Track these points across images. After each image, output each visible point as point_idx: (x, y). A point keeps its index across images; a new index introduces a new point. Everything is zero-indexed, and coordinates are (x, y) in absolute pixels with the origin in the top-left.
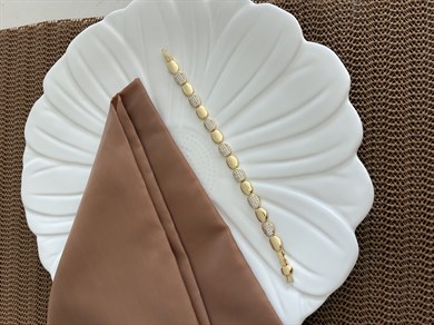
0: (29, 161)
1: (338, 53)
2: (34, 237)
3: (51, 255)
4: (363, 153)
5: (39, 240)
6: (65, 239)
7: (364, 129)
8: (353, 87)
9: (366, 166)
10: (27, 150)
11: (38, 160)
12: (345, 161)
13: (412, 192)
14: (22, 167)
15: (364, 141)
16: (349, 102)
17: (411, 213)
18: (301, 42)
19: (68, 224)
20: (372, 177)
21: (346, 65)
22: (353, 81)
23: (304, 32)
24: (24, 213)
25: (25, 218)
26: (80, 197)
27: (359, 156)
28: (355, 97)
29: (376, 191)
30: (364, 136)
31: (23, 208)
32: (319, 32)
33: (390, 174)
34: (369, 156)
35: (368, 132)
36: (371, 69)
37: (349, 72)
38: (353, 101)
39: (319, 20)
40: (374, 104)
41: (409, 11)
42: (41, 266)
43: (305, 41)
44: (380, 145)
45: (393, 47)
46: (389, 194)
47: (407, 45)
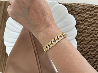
0: (6, 30)
1: (74, 17)
2: (5, 46)
3: (9, 51)
5: (6, 47)
6: (12, 48)
7: (77, 33)
8: (76, 24)
9: (77, 41)
10: (6, 27)
11: (8, 30)
12: (73, 39)
13: (85, 47)
14: (4, 31)
15: (77, 36)
16: (75, 28)
17: (84, 51)
18: (67, 13)
19: (13, 44)
21: (76, 20)
22: (77, 23)
23: (68, 11)
24: (4, 41)
25: (4, 42)
26: (16, 39)
27: (76, 38)
28: (77, 26)
30: (77, 34)
31: (3, 40)
32: (71, 12)
33: (81, 43)
34: (78, 39)
35: (78, 34)
36: (81, 21)
37: (76, 21)
38: (76, 27)
39: (72, 9)
40: (80, 28)
41: (90, 10)
42: (6, 52)
43: (68, 13)
44: (80, 37)
45: (86, 17)
46: (80, 47)
47: (89, 17)
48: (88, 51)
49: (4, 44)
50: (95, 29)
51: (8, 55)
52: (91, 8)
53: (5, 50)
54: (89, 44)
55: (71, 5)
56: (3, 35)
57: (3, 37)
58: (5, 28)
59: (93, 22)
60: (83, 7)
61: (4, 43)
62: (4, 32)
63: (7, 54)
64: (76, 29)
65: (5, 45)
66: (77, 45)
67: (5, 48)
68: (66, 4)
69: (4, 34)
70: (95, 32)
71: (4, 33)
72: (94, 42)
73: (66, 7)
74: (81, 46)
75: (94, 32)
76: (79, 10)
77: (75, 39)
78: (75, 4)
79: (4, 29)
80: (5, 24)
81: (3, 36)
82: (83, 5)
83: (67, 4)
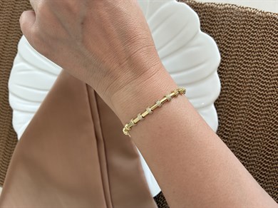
0: (18, 63)
1: (217, 43)
2: (10, 111)
3: (21, 123)
4: (217, 104)
5: (15, 113)
6: (32, 116)
7: (221, 90)
8: (221, 65)
9: (217, 112)
10: (18, 55)
11: (22, 64)
12: (206, 106)
13: (238, 132)
14: (12, 66)
15: (219, 97)
16: (216, 73)
17: (235, 143)
18: (198, 31)
19: (36, 107)
20: (219, 119)
21: (220, 51)
22: (222, 61)
23: (201, 26)
24: (8, 95)
25: (8, 98)
26: (46, 93)
27: (215, 104)
28: (221, 71)
29: (219, 127)
30: (221, 94)
31: (8, 92)
32: (210, 28)
33: (229, 119)
34: (220, 106)
35: (223, 93)
36: (234, 57)
37: (221, 56)
38: (219, 73)
39: (212, 21)
40: (230, 78)
41: (264, 29)
42: (12, 128)
43: (200, 31)
44: (228, 102)
45: (249, 47)
46: (226, 130)
47: (257, 48)
48: (245, 144)
49: (9, 104)
50: (271, 84)
51: (19, 137)
52: (265, 21)
53: (11, 121)
54: (251, 124)
55: (212, 7)
56: (8, 78)
57: (7, 84)
58: (14, 58)
59: (267, 63)
60: (244, 18)
61: (8, 101)
62: (11, 69)
63: (16, 133)
64: (220, 77)
65: (10, 107)
66: (217, 125)
67: (12, 114)
68: (196, 4)
69: (9, 75)
70: (271, 91)
71: (10, 72)
72: (264, 118)
73: (196, 11)
74: (227, 127)
75: (269, 91)
76: (233, 24)
77: (213, 107)
78: (222, 7)
79: (13, 60)
80: (17, 46)
81: (8, 81)
82: (246, 12)
83: (201, 4)
